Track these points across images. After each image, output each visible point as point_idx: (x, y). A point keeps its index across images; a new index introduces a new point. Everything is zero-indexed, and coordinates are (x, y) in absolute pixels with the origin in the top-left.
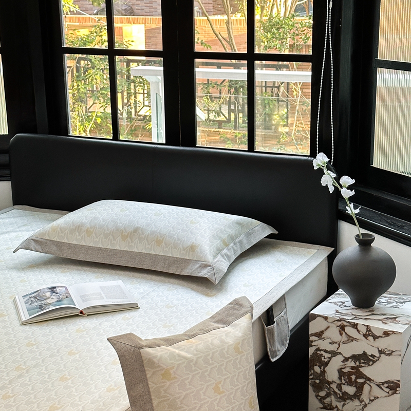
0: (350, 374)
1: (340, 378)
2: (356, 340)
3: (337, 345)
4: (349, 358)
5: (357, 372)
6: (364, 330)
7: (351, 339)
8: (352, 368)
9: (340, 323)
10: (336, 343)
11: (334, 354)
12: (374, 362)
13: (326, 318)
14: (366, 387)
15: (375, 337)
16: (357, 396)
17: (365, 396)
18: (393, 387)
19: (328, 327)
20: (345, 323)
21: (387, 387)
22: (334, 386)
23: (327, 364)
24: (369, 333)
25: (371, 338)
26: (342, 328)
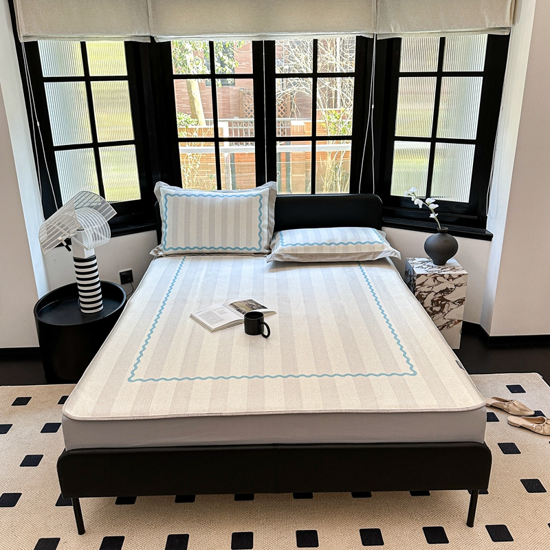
0: (438, 300)
1: (432, 304)
2: (443, 282)
3: (431, 288)
4: (438, 293)
5: (442, 299)
6: (447, 277)
7: (440, 282)
8: (439, 297)
9: (433, 276)
10: (431, 286)
11: (429, 292)
12: (452, 292)
13: (426, 275)
14: (447, 305)
15: (453, 279)
16: (441, 311)
17: (445, 310)
18: (461, 301)
19: (427, 279)
21: (458, 303)
22: (428, 309)
23: (425, 298)
24: (451, 277)
25: (451, 280)
26: (435, 278)
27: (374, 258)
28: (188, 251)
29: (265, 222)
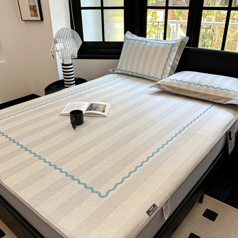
27: (225, 102)
28: (126, 72)
29: (171, 63)
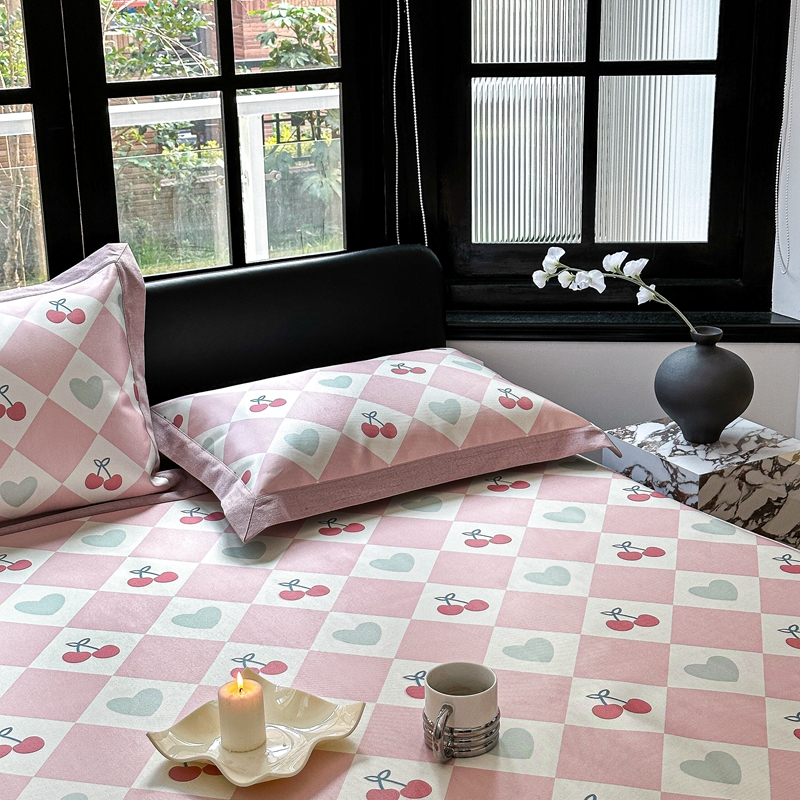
2: (758, 486)
3: (734, 508)
4: (750, 519)
6: (768, 466)
7: (753, 488)
9: (739, 471)
10: (733, 505)
12: (780, 507)
13: (721, 473)
15: (783, 470)
19: (724, 486)
20: (746, 468)
21: (794, 536)
24: (777, 467)
25: (777, 474)
26: (742, 478)
